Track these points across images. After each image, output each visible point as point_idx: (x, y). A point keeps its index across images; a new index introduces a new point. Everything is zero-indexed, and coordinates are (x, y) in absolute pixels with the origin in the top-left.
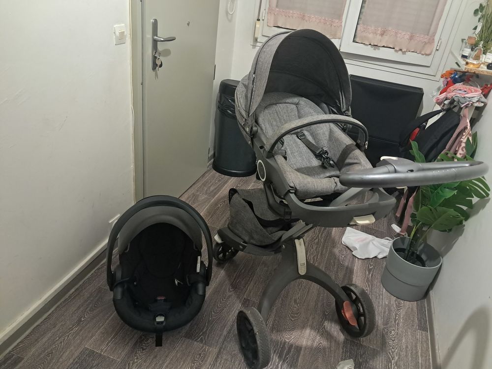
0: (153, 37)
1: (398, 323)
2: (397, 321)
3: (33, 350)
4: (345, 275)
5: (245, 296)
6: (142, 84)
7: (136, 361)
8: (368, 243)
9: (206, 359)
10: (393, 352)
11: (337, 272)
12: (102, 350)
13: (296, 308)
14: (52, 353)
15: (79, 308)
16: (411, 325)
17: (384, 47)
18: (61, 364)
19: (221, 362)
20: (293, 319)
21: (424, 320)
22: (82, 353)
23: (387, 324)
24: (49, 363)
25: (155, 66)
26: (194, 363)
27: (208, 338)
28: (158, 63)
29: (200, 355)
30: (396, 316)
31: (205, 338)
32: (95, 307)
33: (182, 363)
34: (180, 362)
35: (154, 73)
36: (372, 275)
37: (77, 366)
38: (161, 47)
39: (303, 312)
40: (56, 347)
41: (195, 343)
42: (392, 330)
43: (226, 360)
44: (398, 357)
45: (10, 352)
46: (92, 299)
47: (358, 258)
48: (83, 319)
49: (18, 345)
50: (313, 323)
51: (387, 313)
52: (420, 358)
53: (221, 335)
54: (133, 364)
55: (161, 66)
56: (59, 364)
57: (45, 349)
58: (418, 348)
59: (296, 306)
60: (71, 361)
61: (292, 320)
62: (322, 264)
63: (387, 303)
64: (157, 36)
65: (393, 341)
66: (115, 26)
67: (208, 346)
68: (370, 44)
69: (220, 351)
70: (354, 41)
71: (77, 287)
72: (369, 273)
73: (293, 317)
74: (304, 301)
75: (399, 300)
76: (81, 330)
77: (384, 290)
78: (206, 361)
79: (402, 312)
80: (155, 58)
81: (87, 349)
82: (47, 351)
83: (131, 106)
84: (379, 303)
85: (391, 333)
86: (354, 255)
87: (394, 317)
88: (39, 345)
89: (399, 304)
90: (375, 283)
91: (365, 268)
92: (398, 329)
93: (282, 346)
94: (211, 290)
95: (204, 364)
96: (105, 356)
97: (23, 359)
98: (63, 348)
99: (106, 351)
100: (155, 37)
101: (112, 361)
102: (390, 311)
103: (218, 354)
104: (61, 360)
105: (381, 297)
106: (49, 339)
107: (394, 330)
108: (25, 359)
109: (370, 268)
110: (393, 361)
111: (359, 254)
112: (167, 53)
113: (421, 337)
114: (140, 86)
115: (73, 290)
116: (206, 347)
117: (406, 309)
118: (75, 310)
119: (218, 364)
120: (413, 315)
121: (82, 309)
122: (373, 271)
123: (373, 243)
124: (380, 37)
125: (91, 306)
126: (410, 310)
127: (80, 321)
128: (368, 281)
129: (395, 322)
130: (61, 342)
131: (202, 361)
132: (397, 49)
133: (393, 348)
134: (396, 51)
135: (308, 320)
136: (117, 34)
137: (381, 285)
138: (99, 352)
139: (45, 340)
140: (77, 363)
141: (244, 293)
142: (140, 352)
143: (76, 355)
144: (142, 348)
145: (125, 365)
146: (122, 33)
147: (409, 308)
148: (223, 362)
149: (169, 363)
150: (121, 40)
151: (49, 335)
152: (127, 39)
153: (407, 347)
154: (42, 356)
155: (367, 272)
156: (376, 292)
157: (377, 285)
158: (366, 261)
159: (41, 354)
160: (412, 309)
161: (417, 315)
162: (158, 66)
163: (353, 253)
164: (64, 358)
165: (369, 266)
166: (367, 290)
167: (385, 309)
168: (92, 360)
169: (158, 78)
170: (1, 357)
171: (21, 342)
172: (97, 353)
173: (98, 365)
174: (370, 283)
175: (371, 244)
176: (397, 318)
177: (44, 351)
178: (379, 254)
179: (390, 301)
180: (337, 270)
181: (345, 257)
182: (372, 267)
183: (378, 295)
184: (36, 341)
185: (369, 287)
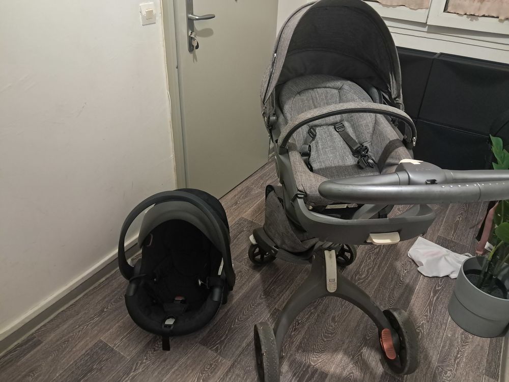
0: (187, 16)
1: (458, 363)
2: (458, 360)
3: (53, 335)
4: (402, 295)
5: (276, 306)
6: (177, 68)
7: (144, 361)
8: (441, 258)
9: (216, 370)
11: (393, 290)
12: (115, 345)
13: (332, 326)
14: (68, 341)
15: (105, 298)
16: (475, 367)
17: (484, 16)
18: (74, 353)
19: (231, 377)
20: (325, 340)
21: (495, 362)
22: (96, 345)
23: (443, 362)
24: (63, 351)
25: (192, 48)
26: (202, 374)
27: (224, 347)
28: (195, 45)
29: (211, 365)
30: (458, 354)
31: (221, 348)
32: (119, 298)
33: (190, 371)
34: (188, 370)
35: (192, 54)
36: (437, 298)
37: (87, 358)
38: (198, 26)
39: (339, 333)
40: (73, 335)
41: (210, 351)
42: (449, 370)
43: (238, 375)
45: (32, 334)
46: (119, 290)
47: (423, 275)
48: (105, 310)
49: (41, 328)
50: (348, 347)
51: (447, 348)
53: (239, 346)
54: (141, 364)
55: (197, 47)
56: (72, 353)
57: (63, 336)
59: (333, 324)
60: (84, 351)
61: (323, 340)
62: (377, 279)
63: (450, 335)
64: (192, 14)
66: (140, 5)
67: (222, 356)
68: (465, 14)
69: (234, 364)
70: (445, 10)
71: (108, 276)
72: (434, 295)
73: (326, 337)
74: (344, 320)
75: (467, 333)
76: (101, 321)
77: (450, 318)
78: (216, 373)
79: (468, 350)
80: (191, 38)
81: (101, 341)
82: (64, 338)
83: (166, 92)
84: (439, 333)
85: (446, 373)
86: (419, 272)
87: (455, 354)
88: (58, 331)
89: (466, 338)
90: (440, 308)
91: (429, 289)
92: (457, 369)
93: (304, 369)
94: (241, 294)
95: (213, 376)
96: (116, 352)
97: (42, 342)
98: (79, 338)
99: (118, 346)
100: (190, 15)
101: (122, 358)
102: (451, 345)
103: (230, 368)
104: (74, 349)
105: (444, 327)
106: (68, 327)
107: (451, 370)
108: (44, 344)
109: (437, 288)
111: (425, 270)
112: (208, 33)
114: (175, 68)
115: (104, 279)
116: (219, 357)
117: (474, 346)
118: (101, 300)
119: (228, 379)
120: (482, 355)
121: (107, 299)
122: (440, 293)
123: (445, 258)
124: (479, 4)
125: (116, 297)
126: (479, 348)
127: (102, 311)
128: (430, 304)
129: (455, 361)
130: (79, 331)
131: (211, 373)
132: (502, 17)
134: (501, 21)
135: (343, 343)
136: (144, 13)
137: (447, 312)
138: (112, 346)
139: (65, 326)
140: (88, 354)
141: (277, 302)
142: (150, 352)
143: (90, 346)
144: (154, 349)
145: (133, 364)
146: (150, 13)
147: (479, 345)
148: (234, 377)
149: (177, 370)
150: (149, 19)
151: (71, 321)
152: (157, 18)
154: (59, 343)
155: (432, 294)
156: (438, 320)
157: (440, 312)
158: (433, 280)
159: (58, 340)
160: (482, 347)
161: (488, 355)
162: (195, 48)
163: (419, 269)
164: (78, 348)
165: (436, 286)
166: (426, 316)
167: (445, 342)
168: (104, 354)
169: (196, 61)
170: (24, 338)
171: (44, 326)
172: (110, 347)
173: (107, 360)
174: (432, 308)
175: (443, 259)
176: (459, 356)
177: (61, 338)
178: (452, 273)
179: (455, 333)
180: (394, 287)
181: (407, 272)
182: (440, 288)
183: (439, 324)
184: (58, 326)
185: (430, 313)
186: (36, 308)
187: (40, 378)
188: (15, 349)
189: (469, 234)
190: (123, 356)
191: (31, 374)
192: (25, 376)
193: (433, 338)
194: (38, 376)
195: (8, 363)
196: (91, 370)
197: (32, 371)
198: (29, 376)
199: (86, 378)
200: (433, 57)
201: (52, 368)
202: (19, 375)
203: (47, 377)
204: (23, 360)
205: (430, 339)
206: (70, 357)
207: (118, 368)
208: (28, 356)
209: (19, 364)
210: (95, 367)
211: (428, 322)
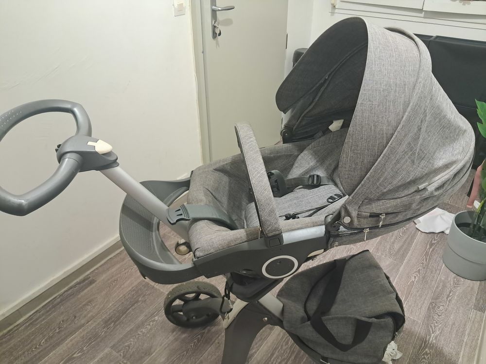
0: (211, 7)
1: (450, 300)
2: (450, 298)
3: (104, 276)
4: (401, 247)
6: (203, 52)
8: (436, 217)
10: (435, 327)
11: (393, 243)
14: (117, 280)
16: (465, 303)
18: (122, 289)
21: (483, 300)
22: (140, 284)
23: (436, 299)
24: (114, 288)
25: (215, 35)
28: (218, 32)
30: (450, 293)
35: (215, 41)
36: (433, 250)
37: (133, 293)
38: (220, 16)
40: (121, 276)
42: (441, 305)
44: (440, 331)
45: (88, 275)
47: (421, 231)
49: (94, 270)
51: (440, 288)
52: (466, 337)
55: (220, 34)
56: (121, 289)
57: (113, 277)
58: (467, 327)
60: (130, 288)
63: (443, 279)
64: (215, 6)
65: (439, 316)
72: (430, 247)
75: (459, 278)
77: (444, 265)
80: (215, 27)
83: (194, 74)
84: (433, 277)
85: (439, 307)
86: (417, 229)
87: (448, 293)
88: (109, 273)
89: (458, 281)
90: (435, 257)
91: (426, 242)
92: (448, 305)
96: (156, 289)
97: (96, 281)
98: (126, 278)
100: (214, 7)
102: (444, 286)
104: (123, 286)
105: (438, 272)
106: (116, 270)
107: (443, 306)
108: (97, 282)
109: (433, 242)
110: (433, 335)
111: (423, 227)
112: (228, 22)
113: (474, 316)
114: (201, 53)
117: (465, 287)
120: (472, 294)
122: (436, 246)
123: (441, 217)
126: (470, 289)
128: (427, 254)
129: (447, 298)
130: (125, 273)
133: (437, 323)
136: (176, 6)
137: (442, 261)
139: (114, 270)
140: (134, 290)
143: (135, 284)
146: (181, 5)
147: (469, 287)
150: (180, 11)
151: (118, 266)
152: (186, 10)
153: (454, 324)
154: (109, 281)
155: (428, 247)
156: (433, 267)
157: (435, 260)
158: (430, 235)
159: (109, 280)
160: (472, 288)
161: (477, 294)
162: (218, 35)
163: (417, 226)
164: (126, 285)
165: (432, 240)
166: (422, 263)
167: (439, 284)
168: (147, 290)
169: (219, 46)
170: (81, 277)
171: (97, 269)
172: (151, 285)
173: (149, 294)
174: (428, 257)
175: (439, 217)
176: (451, 294)
177: (111, 278)
178: (447, 229)
179: (448, 277)
180: (394, 241)
181: (406, 229)
182: (436, 242)
183: (434, 270)
184: (108, 269)
185: (426, 261)
186: (91, 254)
187: (97, 307)
188: (75, 286)
189: (464, 198)
190: (162, 292)
191: (89, 304)
192: (85, 305)
193: (428, 281)
194: (95, 306)
195: (71, 296)
196: (137, 302)
197: (90, 302)
198: (88, 305)
199: (133, 307)
200: (429, 40)
201: (106, 300)
202: (80, 304)
203: (102, 306)
204: (82, 294)
205: (425, 281)
206: (119, 292)
207: (159, 300)
208: (86, 291)
209: (79, 296)
210: (140, 299)
211: (424, 268)
